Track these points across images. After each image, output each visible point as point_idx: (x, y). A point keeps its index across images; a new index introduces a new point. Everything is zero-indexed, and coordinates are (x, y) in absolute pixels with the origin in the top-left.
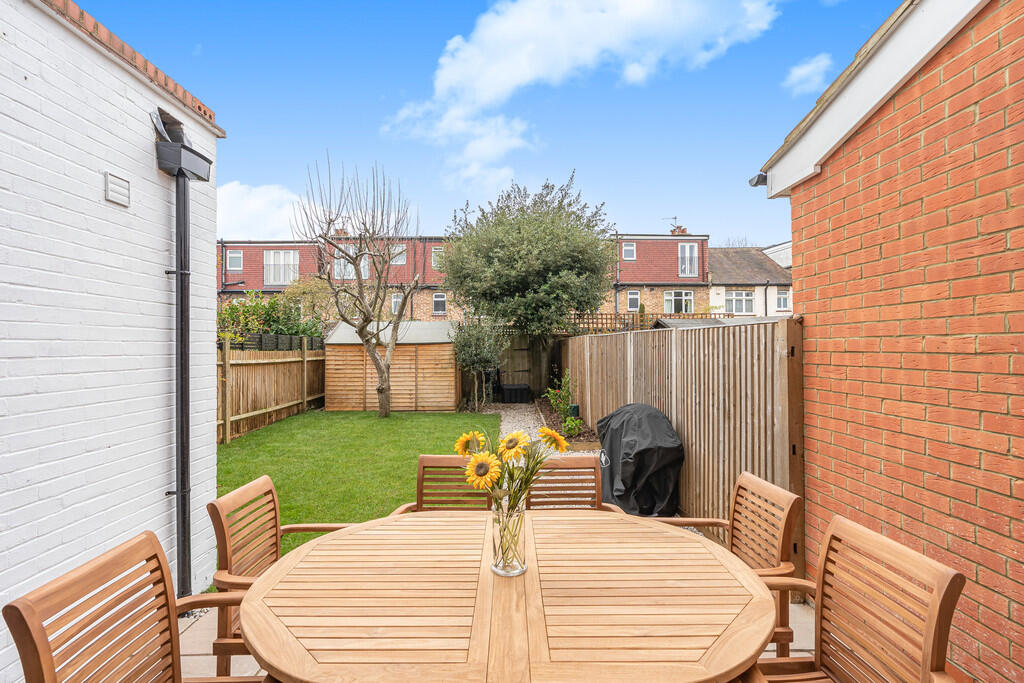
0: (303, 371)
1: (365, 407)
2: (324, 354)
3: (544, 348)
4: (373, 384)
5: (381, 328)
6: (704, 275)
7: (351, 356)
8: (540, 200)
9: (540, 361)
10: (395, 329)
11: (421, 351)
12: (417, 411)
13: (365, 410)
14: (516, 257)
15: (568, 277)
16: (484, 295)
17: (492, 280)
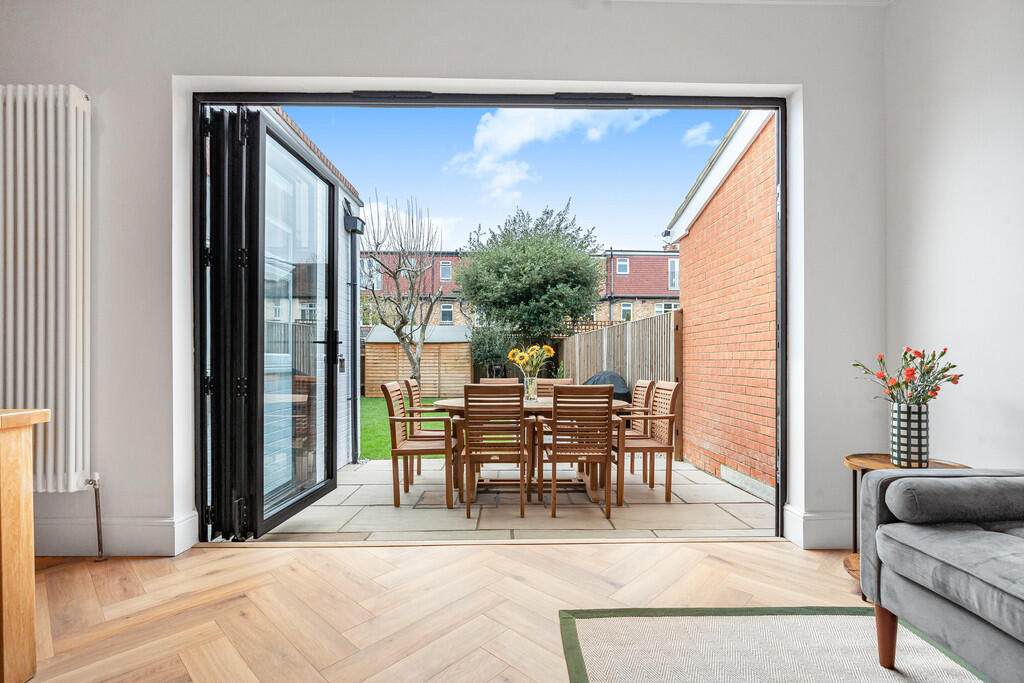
2: (364, 351)
4: (404, 375)
5: (413, 329)
7: (386, 352)
10: (423, 330)
11: (444, 349)
14: (522, 272)
15: (563, 288)
16: (495, 303)
17: (502, 291)
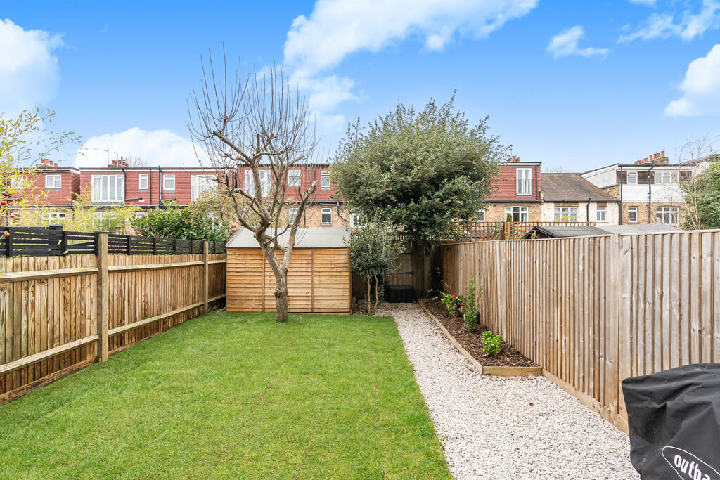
0: (204, 273)
1: (264, 309)
2: (225, 258)
3: (427, 253)
4: (271, 288)
5: (279, 232)
6: (537, 194)
7: (251, 259)
8: (424, 118)
9: (423, 265)
10: (293, 233)
11: (317, 255)
12: (313, 314)
13: (264, 311)
15: (461, 182)
16: (377, 202)
17: (387, 186)
